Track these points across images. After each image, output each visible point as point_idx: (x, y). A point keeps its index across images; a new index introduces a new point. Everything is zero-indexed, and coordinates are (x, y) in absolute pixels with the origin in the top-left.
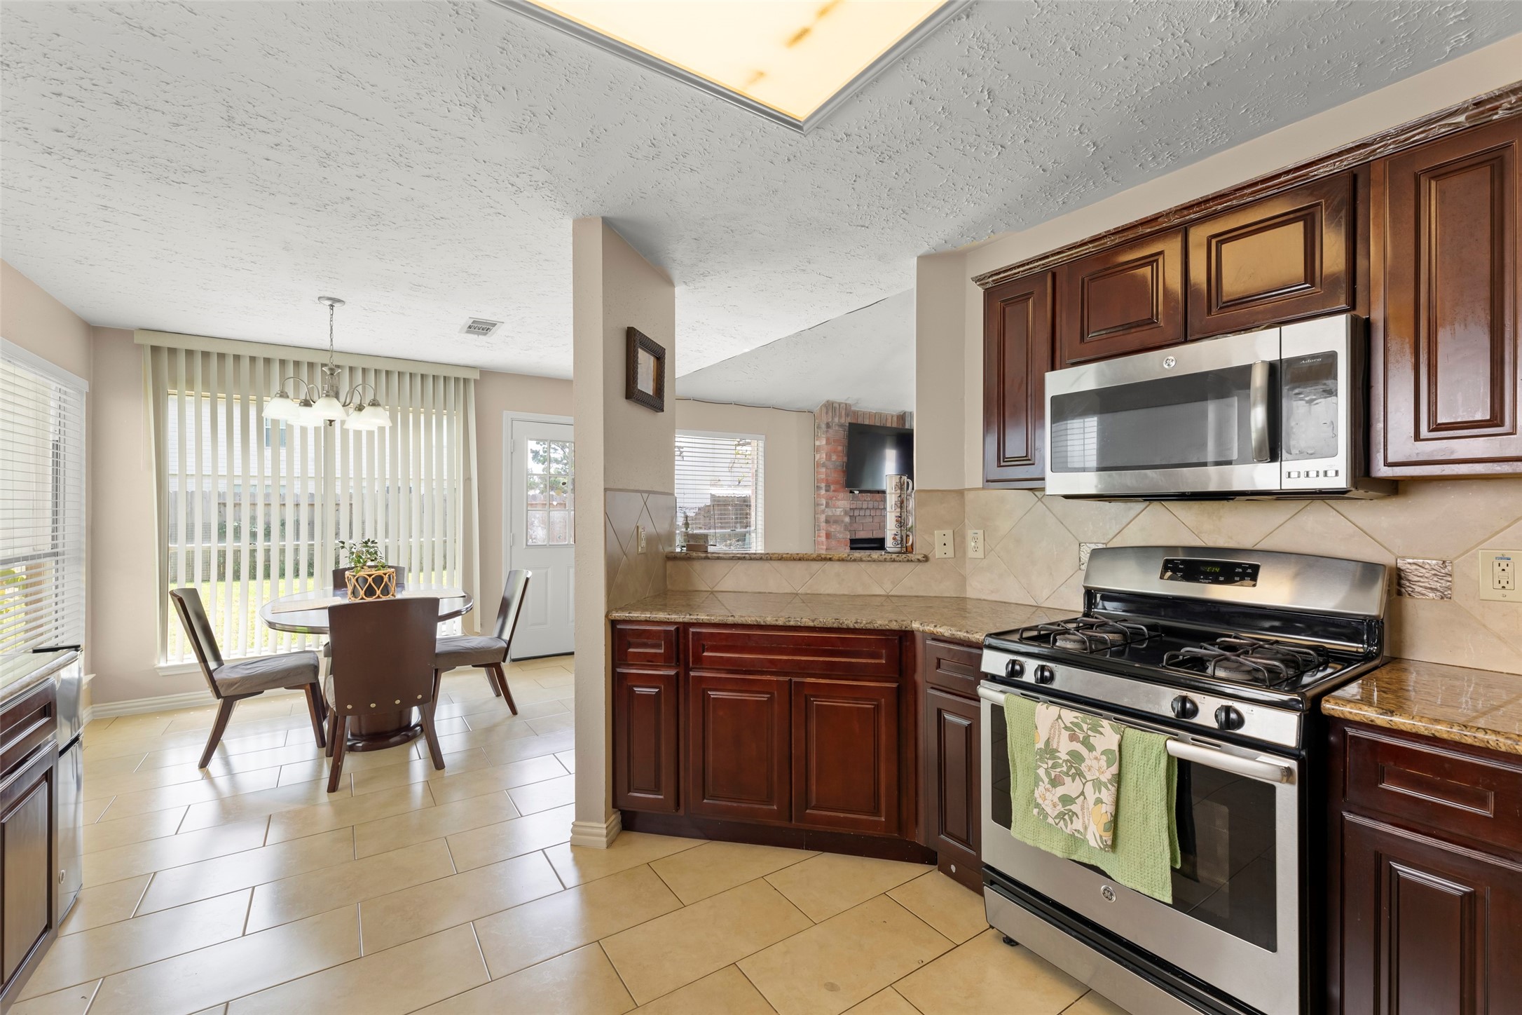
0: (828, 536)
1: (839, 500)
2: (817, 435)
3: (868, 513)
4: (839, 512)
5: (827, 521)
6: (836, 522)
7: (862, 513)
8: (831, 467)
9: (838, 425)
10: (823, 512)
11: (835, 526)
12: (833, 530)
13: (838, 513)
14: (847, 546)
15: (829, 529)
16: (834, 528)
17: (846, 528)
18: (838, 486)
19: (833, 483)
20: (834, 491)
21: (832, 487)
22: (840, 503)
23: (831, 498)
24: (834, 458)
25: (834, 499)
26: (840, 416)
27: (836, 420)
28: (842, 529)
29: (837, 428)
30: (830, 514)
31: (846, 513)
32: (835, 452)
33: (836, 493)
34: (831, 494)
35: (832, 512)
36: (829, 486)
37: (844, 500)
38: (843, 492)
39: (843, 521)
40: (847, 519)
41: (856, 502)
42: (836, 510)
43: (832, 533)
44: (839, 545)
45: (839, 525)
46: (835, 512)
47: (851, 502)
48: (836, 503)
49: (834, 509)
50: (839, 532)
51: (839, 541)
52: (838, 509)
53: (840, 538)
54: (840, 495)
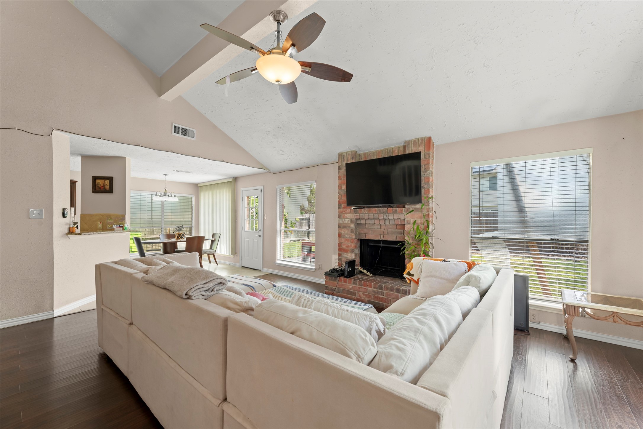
0: (340, 235)
1: (347, 213)
4: (347, 221)
5: (339, 227)
6: (345, 227)
7: (372, 222)
11: (344, 230)
12: (342, 232)
13: (346, 222)
14: (352, 243)
15: (340, 231)
17: (352, 231)
18: (345, 205)
19: (343, 203)
20: (344, 208)
21: (343, 206)
22: (348, 215)
23: (342, 213)
24: (343, 187)
25: (344, 213)
26: (347, 160)
28: (349, 232)
29: (344, 169)
30: (341, 222)
31: (352, 222)
32: (344, 184)
33: (345, 209)
34: (342, 210)
35: (343, 221)
36: (341, 205)
37: (351, 213)
38: (349, 208)
39: (349, 227)
40: (353, 226)
41: (359, 215)
42: (344, 220)
43: (342, 234)
44: (346, 241)
45: (347, 229)
46: (344, 221)
47: (356, 214)
48: (345, 215)
49: (343, 219)
50: (347, 234)
51: (347, 239)
52: (346, 219)
53: (348, 237)
54: (348, 210)
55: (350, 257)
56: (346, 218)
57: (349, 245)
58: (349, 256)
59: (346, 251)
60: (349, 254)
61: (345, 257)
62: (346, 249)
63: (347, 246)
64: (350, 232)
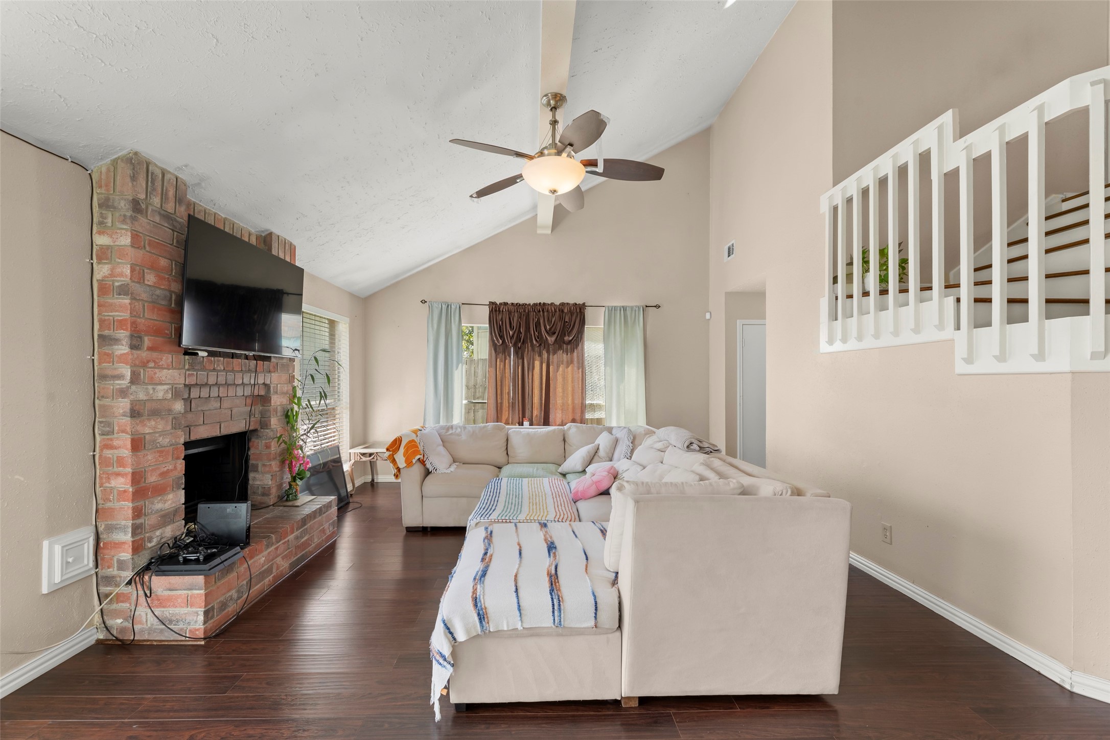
0: (137, 445)
1: (163, 367)
2: (101, 223)
3: (214, 392)
4: (161, 392)
5: (135, 413)
6: (155, 413)
7: (205, 393)
8: (144, 296)
9: (160, 214)
10: (123, 393)
11: (153, 423)
12: (147, 430)
13: (160, 395)
14: (178, 458)
15: (140, 428)
16: (148, 428)
17: (177, 423)
18: (159, 340)
19: (148, 333)
20: (150, 349)
21: (147, 342)
22: (166, 375)
23: (144, 365)
24: (150, 278)
25: (152, 365)
26: (164, 197)
27: (156, 201)
28: (169, 427)
29: (157, 219)
30: (142, 396)
31: (176, 394)
32: (152, 268)
33: (155, 355)
34: (144, 354)
35: (148, 394)
36: (140, 337)
37: (173, 368)
38: (170, 352)
39: (168, 410)
40: (179, 406)
41: (195, 373)
42: (154, 389)
43: (147, 437)
44: (161, 459)
45: (162, 419)
46: (151, 392)
47: (187, 372)
48: (155, 373)
49: (150, 387)
50: (163, 433)
51: (161, 452)
52: (159, 387)
53: (165, 444)
54: (164, 358)
55: (173, 505)
56: (161, 384)
57: (171, 467)
58: (170, 502)
59: (159, 490)
60: (171, 496)
61: (158, 511)
62: (162, 482)
63: (163, 474)
64: (171, 427)
